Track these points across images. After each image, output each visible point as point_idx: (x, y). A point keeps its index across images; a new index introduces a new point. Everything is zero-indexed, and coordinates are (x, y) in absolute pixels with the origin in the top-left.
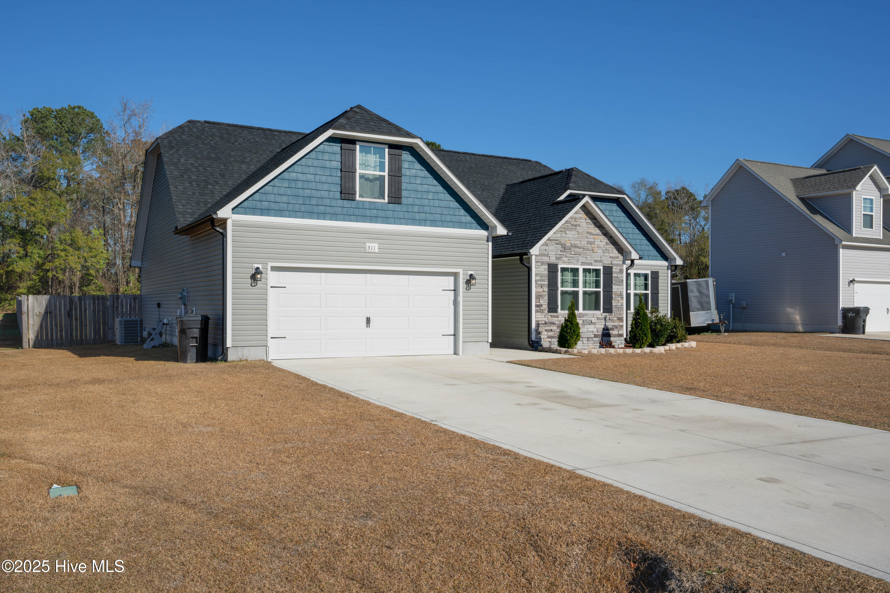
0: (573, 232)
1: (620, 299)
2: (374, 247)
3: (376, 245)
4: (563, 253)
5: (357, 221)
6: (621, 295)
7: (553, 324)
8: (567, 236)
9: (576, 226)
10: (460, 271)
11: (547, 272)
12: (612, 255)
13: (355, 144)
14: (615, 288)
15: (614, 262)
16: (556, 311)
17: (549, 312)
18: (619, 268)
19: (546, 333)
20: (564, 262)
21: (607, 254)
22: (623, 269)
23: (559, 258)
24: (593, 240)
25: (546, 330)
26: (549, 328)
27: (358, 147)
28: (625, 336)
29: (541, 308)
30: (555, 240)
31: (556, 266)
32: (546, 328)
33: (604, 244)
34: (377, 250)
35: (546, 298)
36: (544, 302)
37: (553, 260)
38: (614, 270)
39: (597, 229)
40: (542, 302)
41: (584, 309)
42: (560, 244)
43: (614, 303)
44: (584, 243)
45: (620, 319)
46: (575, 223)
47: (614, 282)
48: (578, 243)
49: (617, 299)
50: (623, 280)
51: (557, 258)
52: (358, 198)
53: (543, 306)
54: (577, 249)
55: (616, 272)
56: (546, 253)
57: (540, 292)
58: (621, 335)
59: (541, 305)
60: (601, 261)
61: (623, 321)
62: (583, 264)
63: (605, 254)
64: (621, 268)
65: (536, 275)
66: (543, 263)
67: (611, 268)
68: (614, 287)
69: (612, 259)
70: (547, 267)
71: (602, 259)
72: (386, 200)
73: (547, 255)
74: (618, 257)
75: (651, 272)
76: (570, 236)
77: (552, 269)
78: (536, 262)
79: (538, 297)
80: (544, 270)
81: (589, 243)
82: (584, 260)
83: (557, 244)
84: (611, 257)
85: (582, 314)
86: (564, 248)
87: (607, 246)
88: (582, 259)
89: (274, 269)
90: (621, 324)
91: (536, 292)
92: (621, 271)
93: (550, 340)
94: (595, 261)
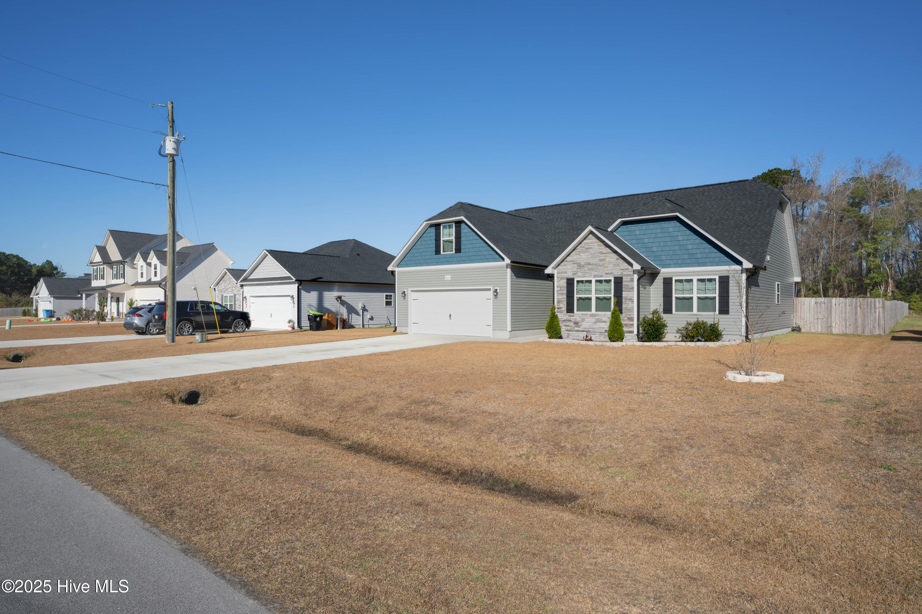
0: (586, 254)
1: (630, 302)
2: (448, 277)
3: (450, 276)
4: (578, 270)
5: (433, 265)
6: (632, 300)
7: (570, 321)
8: (581, 257)
9: (588, 249)
10: (491, 287)
11: (565, 285)
12: (622, 268)
13: (440, 226)
14: (625, 294)
15: (624, 273)
16: (573, 312)
17: (567, 312)
18: (629, 277)
19: (564, 327)
20: (579, 277)
21: (617, 268)
22: (633, 278)
23: (575, 274)
24: (604, 258)
25: (564, 325)
26: (567, 324)
27: (442, 227)
28: (636, 332)
29: (561, 310)
30: (571, 261)
31: (573, 279)
32: (565, 324)
33: (615, 259)
34: (450, 279)
35: (565, 303)
36: (564, 306)
37: (570, 275)
38: (624, 280)
39: (607, 248)
40: (561, 305)
41: (596, 310)
42: (575, 264)
43: (624, 306)
44: (596, 261)
45: (631, 319)
46: (588, 247)
47: (623, 289)
48: (592, 261)
49: (627, 302)
50: (633, 288)
51: (573, 274)
52: (442, 253)
53: (563, 308)
54: (590, 266)
55: (625, 281)
56: (565, 271)
57: (560, 299)
58: (632, 332)
59: (561, 308)
60: (612, 273)
61: (633, 321)
62: (595, 276)
63: (615, 268)
64: (632, 277)
65: (557, 287)
66: (562, 278)
67: (621, 278)
68: (623, 293)
69: (622, 271)
70: (566, 281)
71: (613, 272)
72: (454, 252)
73: (566, 273)
74: (628, 269)
75: (719, 276)
76: (584, 257)
77: (570, 282)
78: (558, 278)
79: (559, 302)
80: (564, 283)
81: (601, 260)
82: (596, 273)
83: (573, 264)
84: (621, 269)
85: (594, 314)
86: (580, 266)
87: (617, 261)
88: (594, 273)
89: (412, 291)
90: (631, 323)
91: (557, 299)
92: (632, 280)
93: (568, 332)
94: (606, 274)
